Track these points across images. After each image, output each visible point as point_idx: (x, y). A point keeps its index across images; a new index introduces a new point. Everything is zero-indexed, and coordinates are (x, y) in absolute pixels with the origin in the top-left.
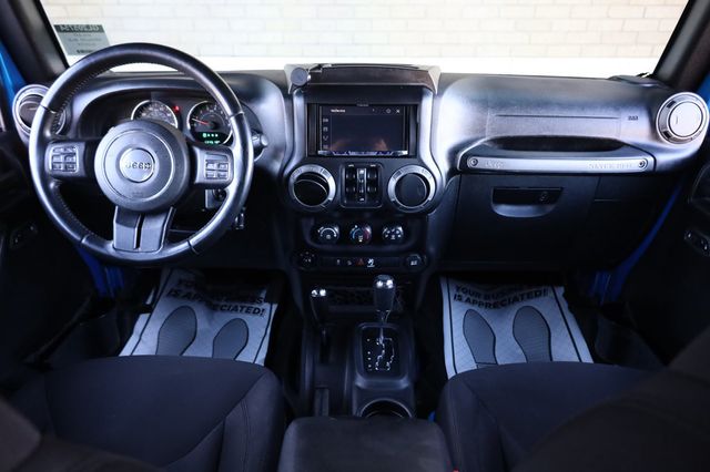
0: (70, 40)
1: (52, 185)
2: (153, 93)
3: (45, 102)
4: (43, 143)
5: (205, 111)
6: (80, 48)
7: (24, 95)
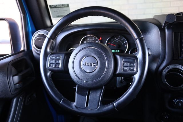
0: (54, 11)
1: (48, 74)
2: (88, 32)
3: (48, 36)
4: (46, 55)
5: (114, 39)
6: (58, 15)
7: (37, 34)
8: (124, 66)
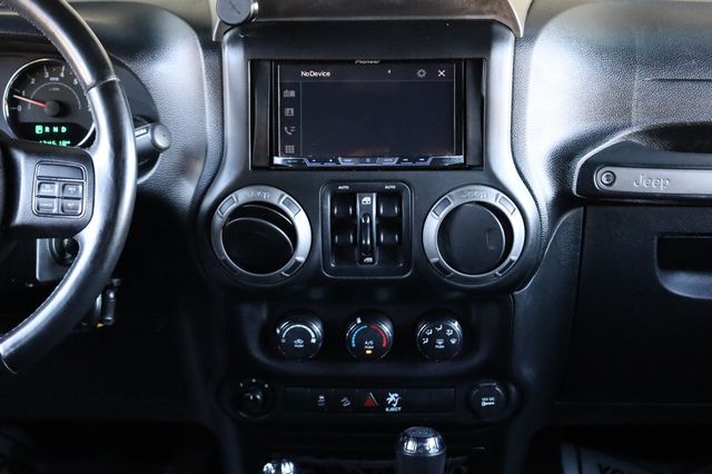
5: (41, 79)
8: (41, 197)
